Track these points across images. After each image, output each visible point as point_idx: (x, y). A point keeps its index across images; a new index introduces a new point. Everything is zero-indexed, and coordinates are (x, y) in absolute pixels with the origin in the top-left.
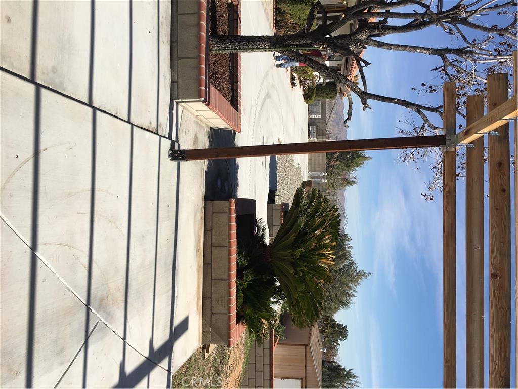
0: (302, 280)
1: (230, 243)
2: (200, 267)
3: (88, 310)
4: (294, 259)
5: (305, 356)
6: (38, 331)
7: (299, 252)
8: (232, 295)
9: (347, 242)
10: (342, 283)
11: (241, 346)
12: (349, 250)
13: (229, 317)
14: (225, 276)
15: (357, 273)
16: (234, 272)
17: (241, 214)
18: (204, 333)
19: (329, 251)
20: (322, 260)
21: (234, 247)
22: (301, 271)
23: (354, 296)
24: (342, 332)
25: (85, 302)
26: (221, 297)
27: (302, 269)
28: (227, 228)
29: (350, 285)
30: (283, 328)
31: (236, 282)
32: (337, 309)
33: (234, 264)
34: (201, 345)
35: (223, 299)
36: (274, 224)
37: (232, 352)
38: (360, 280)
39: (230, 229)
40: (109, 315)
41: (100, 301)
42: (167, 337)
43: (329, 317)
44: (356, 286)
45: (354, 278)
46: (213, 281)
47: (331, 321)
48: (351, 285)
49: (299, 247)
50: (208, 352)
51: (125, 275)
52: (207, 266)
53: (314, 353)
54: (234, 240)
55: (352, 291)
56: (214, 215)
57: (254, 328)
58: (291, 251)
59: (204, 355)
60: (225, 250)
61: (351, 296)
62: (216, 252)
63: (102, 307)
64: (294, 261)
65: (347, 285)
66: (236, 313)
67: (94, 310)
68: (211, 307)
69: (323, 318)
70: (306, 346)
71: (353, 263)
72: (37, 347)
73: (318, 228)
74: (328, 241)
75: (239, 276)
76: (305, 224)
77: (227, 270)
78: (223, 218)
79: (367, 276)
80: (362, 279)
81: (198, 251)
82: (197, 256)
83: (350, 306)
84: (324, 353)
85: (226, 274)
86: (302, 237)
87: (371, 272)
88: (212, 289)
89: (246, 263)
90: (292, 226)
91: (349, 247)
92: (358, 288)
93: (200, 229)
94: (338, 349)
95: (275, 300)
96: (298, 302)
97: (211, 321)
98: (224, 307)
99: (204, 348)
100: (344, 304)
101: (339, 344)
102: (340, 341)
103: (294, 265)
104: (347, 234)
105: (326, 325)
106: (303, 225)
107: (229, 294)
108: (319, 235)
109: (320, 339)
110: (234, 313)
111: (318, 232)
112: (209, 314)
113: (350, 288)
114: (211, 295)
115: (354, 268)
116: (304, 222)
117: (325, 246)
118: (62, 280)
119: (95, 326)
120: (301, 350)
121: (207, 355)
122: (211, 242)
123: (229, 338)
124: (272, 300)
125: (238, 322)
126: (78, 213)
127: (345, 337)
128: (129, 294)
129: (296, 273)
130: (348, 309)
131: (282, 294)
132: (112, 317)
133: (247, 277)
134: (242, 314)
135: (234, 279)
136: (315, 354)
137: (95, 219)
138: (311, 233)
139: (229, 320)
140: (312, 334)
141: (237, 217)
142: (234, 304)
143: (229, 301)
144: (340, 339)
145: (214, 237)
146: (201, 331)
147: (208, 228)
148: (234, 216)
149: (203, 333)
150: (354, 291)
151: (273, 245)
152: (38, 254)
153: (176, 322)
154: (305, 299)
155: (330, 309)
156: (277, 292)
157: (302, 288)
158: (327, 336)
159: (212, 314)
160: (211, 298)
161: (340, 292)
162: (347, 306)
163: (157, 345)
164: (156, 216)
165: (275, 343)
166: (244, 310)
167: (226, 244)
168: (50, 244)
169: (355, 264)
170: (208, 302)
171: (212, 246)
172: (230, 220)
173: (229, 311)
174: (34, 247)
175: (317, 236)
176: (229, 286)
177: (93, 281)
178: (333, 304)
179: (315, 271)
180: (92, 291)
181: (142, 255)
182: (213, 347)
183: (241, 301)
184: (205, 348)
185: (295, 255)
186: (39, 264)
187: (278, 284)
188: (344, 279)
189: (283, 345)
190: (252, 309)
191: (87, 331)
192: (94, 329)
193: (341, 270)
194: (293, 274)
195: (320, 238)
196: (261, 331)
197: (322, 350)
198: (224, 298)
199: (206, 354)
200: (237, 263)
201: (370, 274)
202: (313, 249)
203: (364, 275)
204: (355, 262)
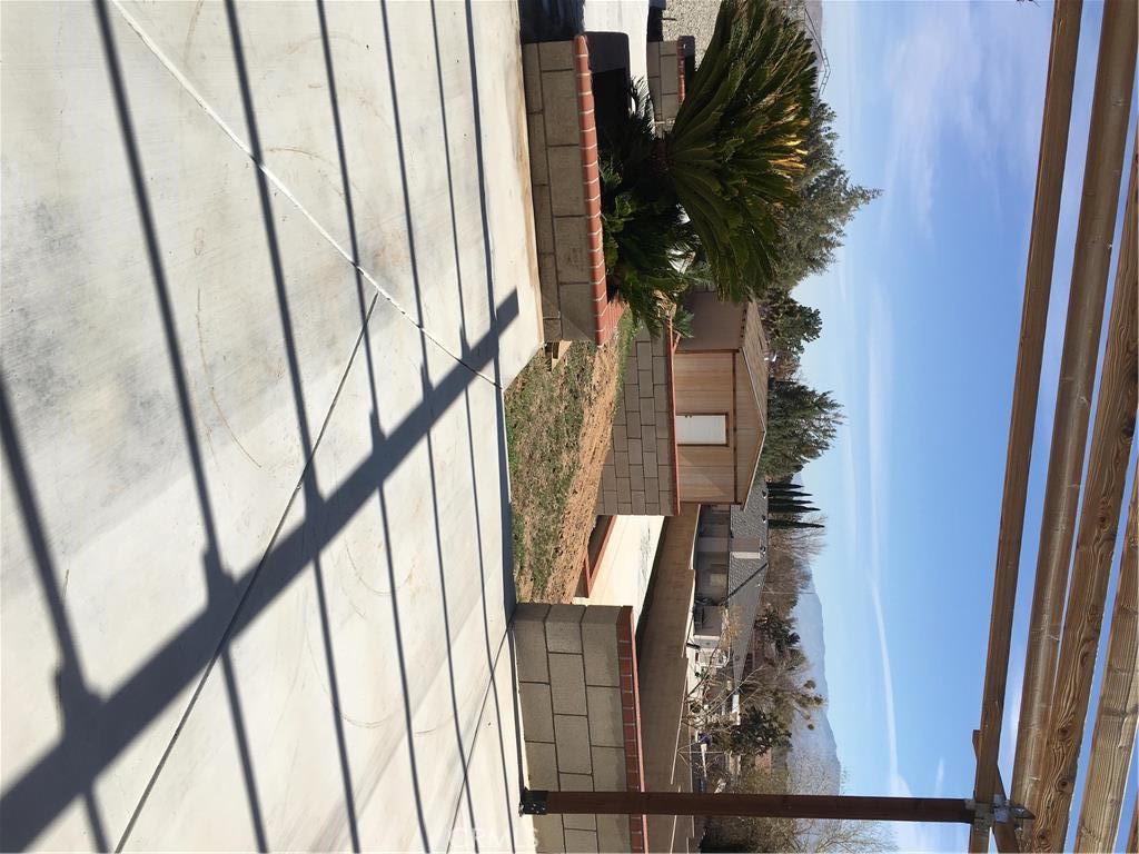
0: (737, 206)
1: (583, 137)
2: (527, 192)
3: (358, 274)
4: (720, 162)
5: (734, 371)
6: (293, 307)
7: (731, 145)
8: (595, 245)
9: (825, 124)
10: (812, 218)
11: (612, 349)
12: (829, 142)
13: (594, 289)
14: (580, 209)
15: (847, 193)
16: (596, 198)
17: (599, 71)
18: (548, 321)
19: (794, 140)
20: (780, 161)
21: (592, 146)
22: (736, 186)
23: (839, 245)
24: (807, 324)
25: (351, 259)
26: (574, 250)
27: (737, 181)
28: (576, 104)
29: (831, 221)
30: (689, 317)
31: (601, 218)
32: (800, 275)
33: (595, 181)
34: (542, 344)
35: (578, 254)
36: (664, 91)
37: (597, 359)
38: (852, 208)
39: (581, 106)
40: (390, 283)
41: (374, 258)
42: (487, 327)
43: (781, 293)
44: (843, 222)
45: (839, 205)
46: (555, 220)
47: (785, 303)
48: (833, 221)
49: (730, 135)
50: (556, 357)
51: (403, 209)
52: (540, 191)
53: (751, 365)
54: (591, 130)
55: (834, 234)
56: (543, 75)
57: (642, 307)
58: (713, 144)
59: (549, 363)
60: (575, 152)
61: (833, 245)
62: (555, 158)
63: (377, 269)
64: (720, 166)
65: (823, 221)
66: (605, 282)
67: (368, 272)
68: (557, 271)
69: (769, 297)
70: (735, 352)
71: (838, 172)
72: (297, 333)
73: (770, 89)
74: (791, 118)
75: (607, 205)
76: (742, 82)
77: (581, 195)
78: (565, 83)
79: (869, 198)
80: (857, 206)
81: (519, 158)
82: (519, 169)
83: (829, 266)
84: (771, 364)
85: (581, 203)
86: (736, 113)
87: (877, 188)
88: (554, 237)
89: (618, 179)
90: (715, 88)
91: (828, 137)
92: (848, 228)
93: (518, 110)
94: (799, 358)
95: (679, 253)
96: (729, 253)
97: (559, 298)
98: (582, 270)
99: (547, 349)
100: (815, 263)
101: (801, 349)
102: (803, 342)
103: (720, 175)
104: (825, 105)
105: (776, 310)
106: (738, 84)
107: (591, 243)
108: (772, 106)
109: (763, 339)
110: (601, 281)
111: (769, 100)
112: (554, 286)
113: (830, 228)
114: (554, 248)
115: (839, 183)
116: (740, 79)
117: (788, 129)
118: (310, 217)
119: (374, 303)
120: (725, 361)
121: (554, 362)
122: (543, 137)
123: (597, 326)
124: (673, 252)
125: (610, 297)
126: (310, 87)
127: (815, 333)
128: (415, 245)
129: (725, 193)
130: (825, 273)
131: (694, 239)
132: (397, 286)
133: (622, 208)
134: (618, 282)
135: (597, 214)
136: (754, 366)
137: (339, 98)
138: (756, 101)
139: (594, 294)
140: (747, 328)
141: (595, 77)
142: (600, 264)
143: (592, 258)
144: (805, 339)
145: (549, 125)
146: (541, 318)
147: (535, 110)
148: (587, 74)
149: (546, 321)
150: (838, 232)
151: (673, 136)
152: (265, 170)
153: (499, 299)
154: (744, 244)
155: (786, 276)
156: (682, 236)
157: (737, 222)
158: (777, 332)
159: (559, 284)
160: (554, 254)
161: (807, 239)
162: (822, 267)
163: (473, 340)
164: (438, 84)
165: (674, 342)
166: (619, 274)
167: (575, 139)
168: (280, 150)
169: (842, 173)
170: (549, 261)
171: (547, 146)
172: (580, 87)
173: (593, 279)
174: (257, 157)
175: (766, 110)
176: (589, 227)
177: (356, 220)
178: (791, 265)
179: (763, 184)
180: (359, 239)
181: (426, 170)
182: (564, 346)
183: (614, 256)
184: (551, 349)
185: (721, 154)
186: (272, 190)
187: (686, 219)
188: (819, 209)
189: (687, 352)
190: (636, 272)
191: (363, 311)
192: (372, 307)
193: (810, 190)
194: (719, 195)
195: (776, 111)
196: (656, 313)
197: (767, 359)
198: (581, 252)
199: (553, 360)
200: (601, 179)
201: (877, 192)
202: (762, 137)
203: (862, 196)
204: (842, 168)
